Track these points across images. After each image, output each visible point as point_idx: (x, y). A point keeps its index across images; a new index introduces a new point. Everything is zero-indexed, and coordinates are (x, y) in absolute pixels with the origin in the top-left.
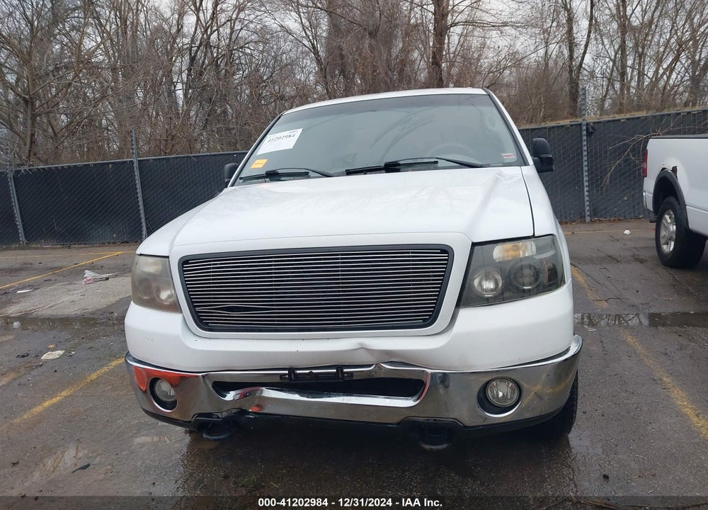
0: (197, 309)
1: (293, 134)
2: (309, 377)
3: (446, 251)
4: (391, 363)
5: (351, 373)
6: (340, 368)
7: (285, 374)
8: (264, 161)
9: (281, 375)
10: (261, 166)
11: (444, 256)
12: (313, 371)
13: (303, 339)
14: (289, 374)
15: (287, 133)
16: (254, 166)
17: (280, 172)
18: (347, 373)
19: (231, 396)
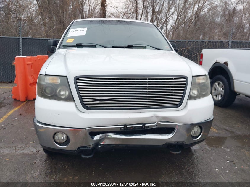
0: (84, 100)
1: (83, 30)
2: (131, 128)
3: (185, 78)
4: (163, 122)
5: (148, 126)
6: (144, 124)
7: (123, 128)
8: (73, 40)
9: (121, 128)
10: (72, 41)
11: (185, 80)
12: (134, 126)
13: (130, 113)
14: (124, 127)
15: (80, 29)
16: (68, 41)
17: (83, 44)
18: (146, 126)
19: (97, 137)
